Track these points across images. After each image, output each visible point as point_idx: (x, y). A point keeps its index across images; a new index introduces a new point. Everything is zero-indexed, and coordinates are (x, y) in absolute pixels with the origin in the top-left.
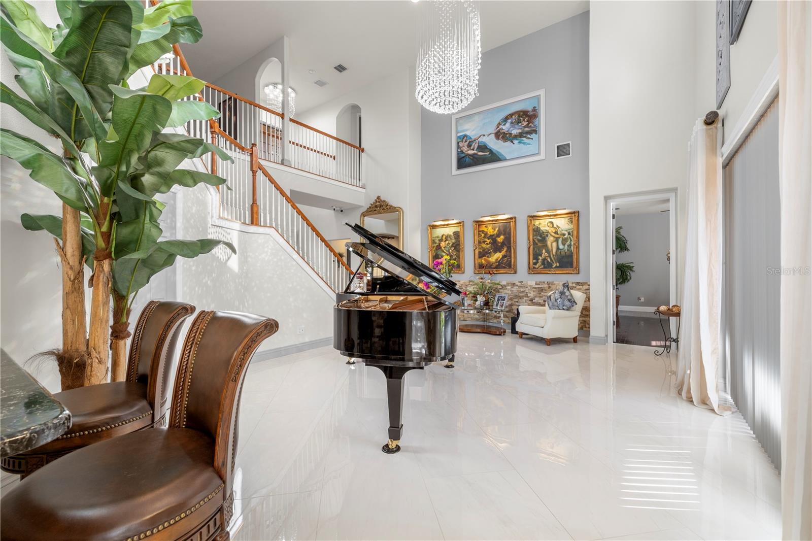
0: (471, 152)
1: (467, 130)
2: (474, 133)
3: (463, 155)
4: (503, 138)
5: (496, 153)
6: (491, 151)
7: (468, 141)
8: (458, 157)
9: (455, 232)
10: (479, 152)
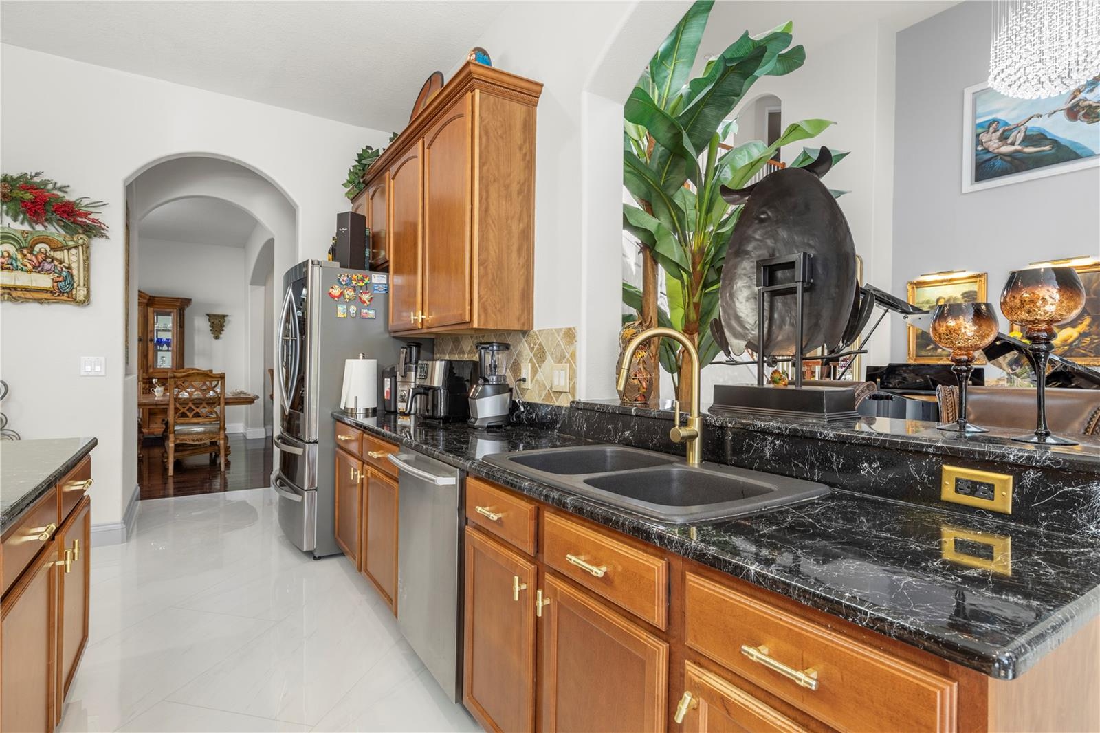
0: (1006, 149)
1: (997, 111)
2: (1014, 114)
3: (988, 156)
4: (1085, 115)
5: (1068, 145)
6: (1055, 143)
7: (1001, 131)
8: (976, 160)
9: (966, 293)
10: (1027, 146)
